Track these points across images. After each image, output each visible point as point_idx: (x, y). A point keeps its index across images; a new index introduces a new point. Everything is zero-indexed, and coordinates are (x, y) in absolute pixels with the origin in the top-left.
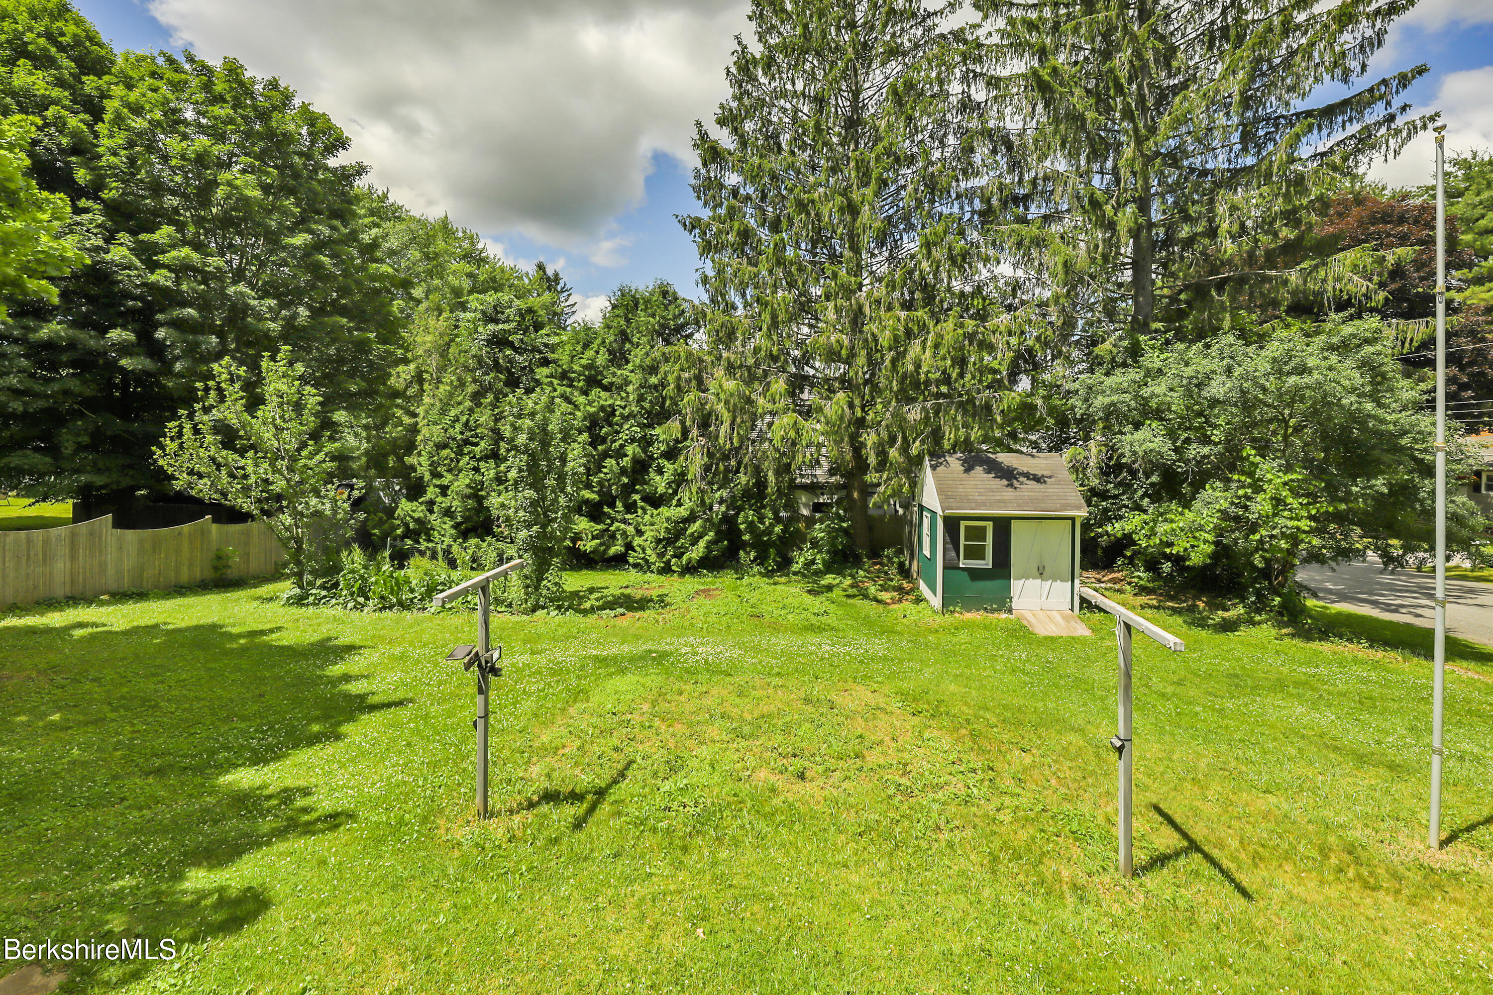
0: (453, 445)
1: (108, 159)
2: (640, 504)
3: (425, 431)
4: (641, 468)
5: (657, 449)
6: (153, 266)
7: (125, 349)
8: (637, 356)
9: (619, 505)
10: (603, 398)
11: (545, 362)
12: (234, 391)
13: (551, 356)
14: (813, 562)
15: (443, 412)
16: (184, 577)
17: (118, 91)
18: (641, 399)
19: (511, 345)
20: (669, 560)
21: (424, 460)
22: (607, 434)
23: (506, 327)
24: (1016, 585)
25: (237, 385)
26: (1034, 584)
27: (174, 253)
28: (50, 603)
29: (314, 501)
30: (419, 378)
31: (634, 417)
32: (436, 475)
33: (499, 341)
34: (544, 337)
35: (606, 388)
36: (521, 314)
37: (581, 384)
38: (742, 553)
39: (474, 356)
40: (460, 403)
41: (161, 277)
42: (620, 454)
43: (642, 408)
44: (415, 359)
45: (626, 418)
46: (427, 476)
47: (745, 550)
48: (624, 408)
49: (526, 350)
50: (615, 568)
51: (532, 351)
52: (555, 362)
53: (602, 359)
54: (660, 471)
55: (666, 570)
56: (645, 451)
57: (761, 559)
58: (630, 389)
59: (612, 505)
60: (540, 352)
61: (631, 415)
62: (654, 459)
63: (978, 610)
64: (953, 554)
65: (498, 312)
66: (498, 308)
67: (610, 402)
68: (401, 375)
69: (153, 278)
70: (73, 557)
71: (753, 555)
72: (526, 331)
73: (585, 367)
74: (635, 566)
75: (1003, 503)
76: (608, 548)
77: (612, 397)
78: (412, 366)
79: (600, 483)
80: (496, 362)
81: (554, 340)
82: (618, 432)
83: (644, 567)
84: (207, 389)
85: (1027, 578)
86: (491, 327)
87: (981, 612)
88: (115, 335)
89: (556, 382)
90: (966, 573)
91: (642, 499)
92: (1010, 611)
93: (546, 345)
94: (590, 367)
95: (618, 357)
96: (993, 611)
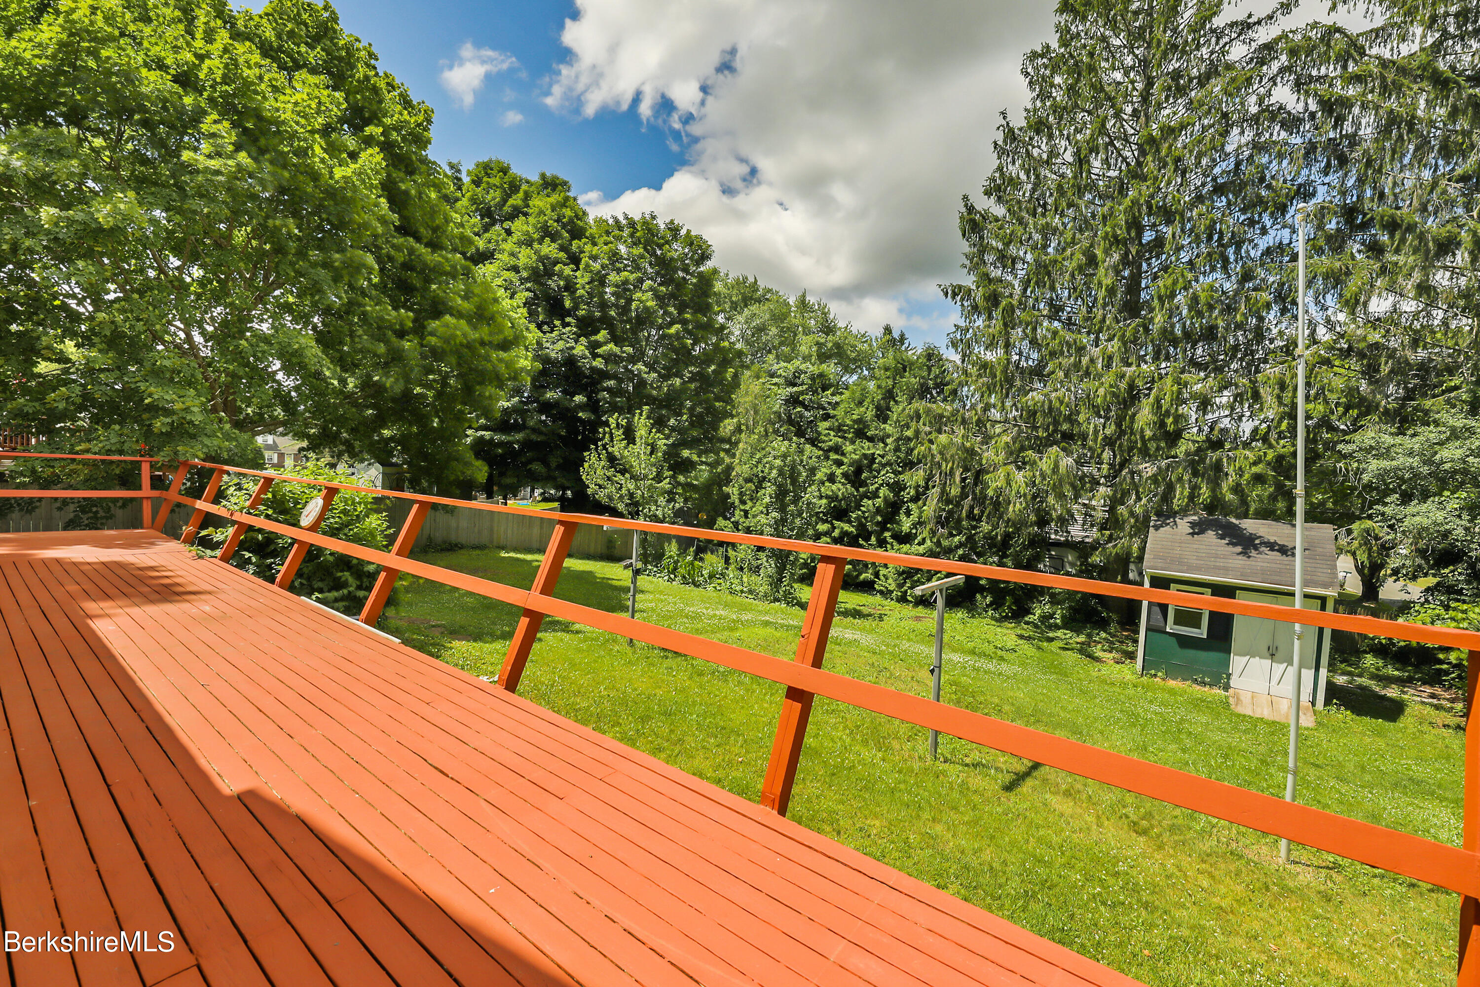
0: (755, 480)
1: (581, 292)
2: (890, 540)
3: (738, 469)
4: (892, 510)
5: (907, 495)
6: (595, 356)
7: (581, 407)
8: (896, 412)
9: (873, 539)
10: (867, 447)
11: (826, 417)
12: (619, 434)
13: (831, 412)
14: (1051, 616)
15: (752, 456)
16: (592, 551)
17: (588, 248)
18: (897, 449)
19: (802, 404)
20: (906, 592)
21: (736, 491)
22: (867, 478)
23: (800, 388)
24: (1237, 662)
25: (621, 431)
26: (1260, 664)
27: (604, 348)
28: (530, 551)
29: (653, 508)
30: (738, 430)
31: (891, 465)
32: (743, 502)
33: (793, 401)
34: (827, 397)
35: (871, 439)
36: (813, 378)
37: (850, 436)
38: (978, 596)
39: (775, 413)
40: (763, 449)
41: (599, 363)
42: (875, 495)
43: (898, 457)
44: (738, 414)
45: (884, 466)
46: (737, 502)
47: (982, 594)
48: (882, 456)
49: (813, 408)
50: (864, 592)
51: (817, 408)
52: (834, 417)
53: (870, 414)
54: (908, 513)
55: (903, 599)
56: (897, 494)
57: (997, 604)
58: (889, 441)
59: (867, 539)
60: (824, 409)
61: (889, 464)
62: (904, 503)
63: (1184, 680)
64: (1160, 617)
65: (796, 377)
66: (798, 373)
67: (871, 452)
68: (727, 426)
69: (594, 363)
70: (541, 528)
71: (989, 599)
72: (815, 392)
73: (855, 421)
74: (881, 592)
75: (1226, 570)
76: (860, 574)
77: (874, 447)
78: (735, 420)
79: (858, 518)
80: (790, 417)
81: (837, 398)
82: (875, 477)
83: (886, 594)
84: (605, 433)
85: (1253, 656)
86: (790, 389)
87: (1189, 683)
88: (578, 398)
89: (832, 433)
90: (1173, 640)
91: (892, 537)
92: (1227, 687)
93: (829, 403)
94: (859, 421)
95: (882, 414)
96: (1204, 684)
